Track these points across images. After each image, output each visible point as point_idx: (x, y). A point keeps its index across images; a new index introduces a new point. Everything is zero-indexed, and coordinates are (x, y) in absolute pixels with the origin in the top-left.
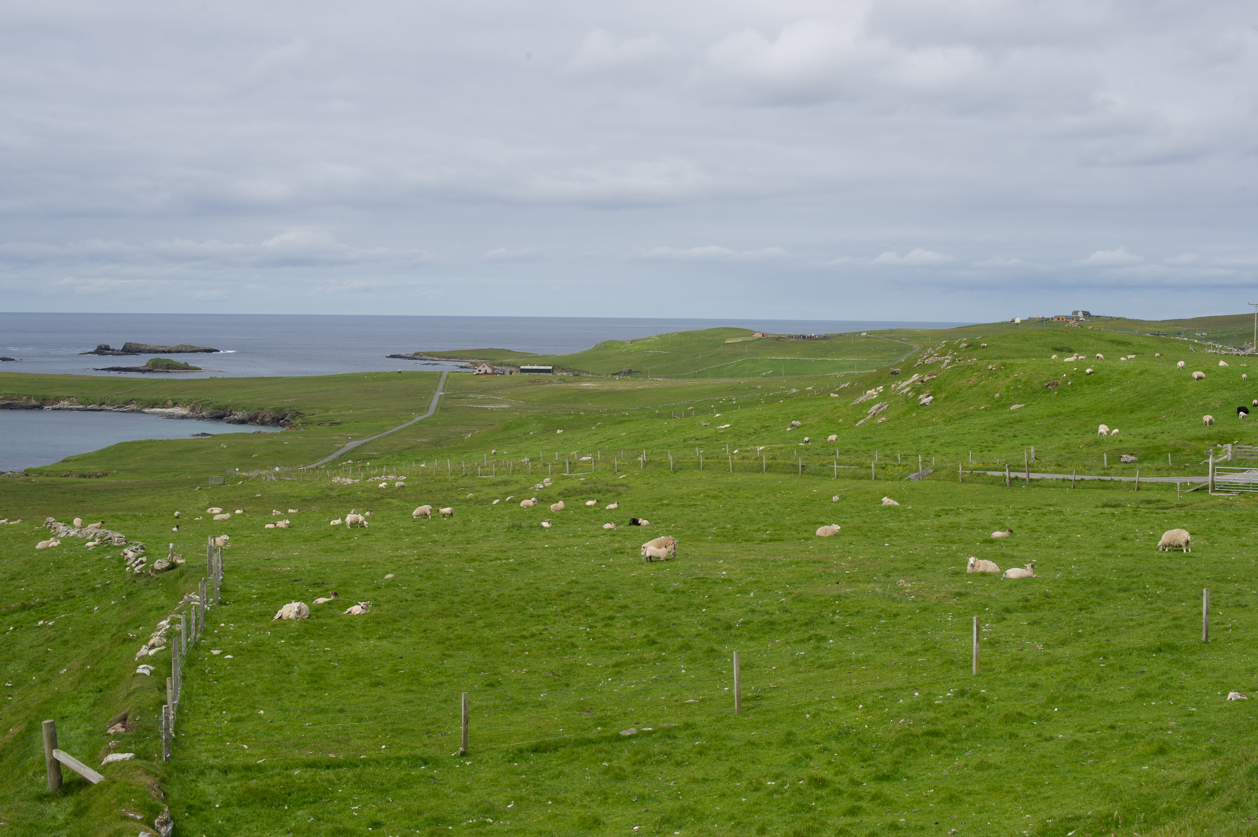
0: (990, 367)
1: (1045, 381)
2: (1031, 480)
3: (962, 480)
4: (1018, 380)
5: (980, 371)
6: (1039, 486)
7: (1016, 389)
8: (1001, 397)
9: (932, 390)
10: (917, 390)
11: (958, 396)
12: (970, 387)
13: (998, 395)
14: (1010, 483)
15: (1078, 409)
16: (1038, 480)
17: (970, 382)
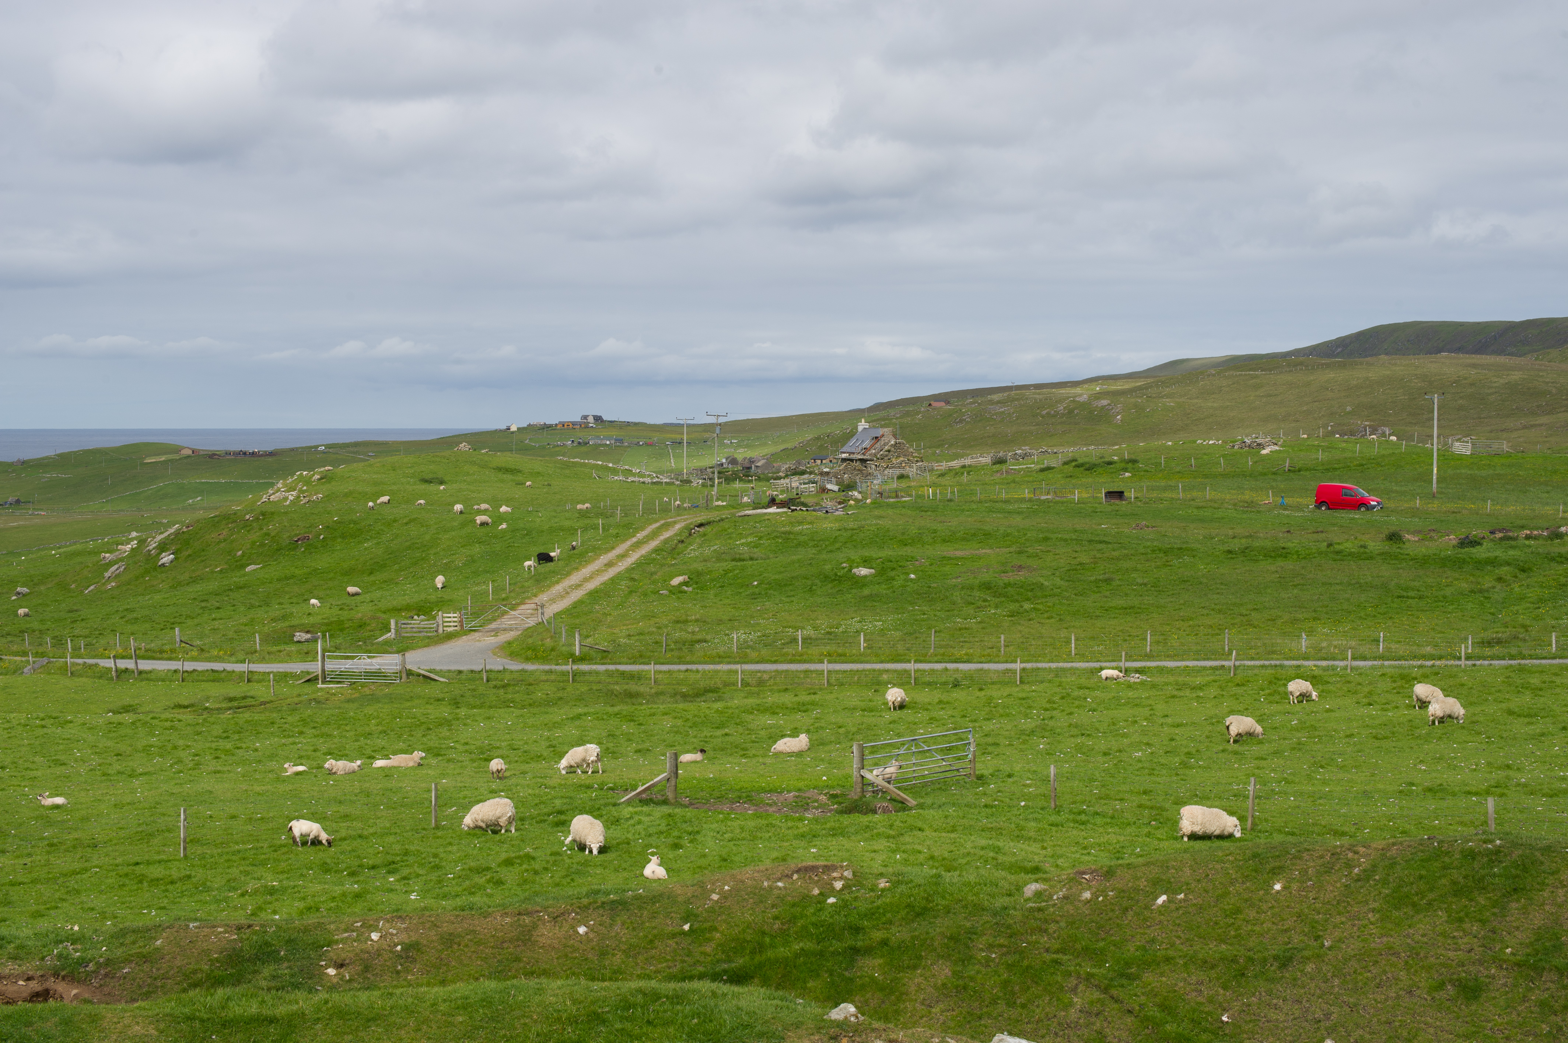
0: (248, 517)
1: (296, 535)
2: (141, 673)
3: (72, 673)
4: (267, 534)
5: (236, 521)
6: (148, 679)
7: (262, 545)
8: (243, 555)
9: (179, 546)
10: (163, 547)
11: (202, 554)
12: (220, 542)
13: (240, 553)
14: (117, 677)
15: (315, 570)
16: (146, 672)
17: (221, 537)
